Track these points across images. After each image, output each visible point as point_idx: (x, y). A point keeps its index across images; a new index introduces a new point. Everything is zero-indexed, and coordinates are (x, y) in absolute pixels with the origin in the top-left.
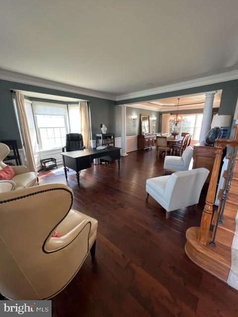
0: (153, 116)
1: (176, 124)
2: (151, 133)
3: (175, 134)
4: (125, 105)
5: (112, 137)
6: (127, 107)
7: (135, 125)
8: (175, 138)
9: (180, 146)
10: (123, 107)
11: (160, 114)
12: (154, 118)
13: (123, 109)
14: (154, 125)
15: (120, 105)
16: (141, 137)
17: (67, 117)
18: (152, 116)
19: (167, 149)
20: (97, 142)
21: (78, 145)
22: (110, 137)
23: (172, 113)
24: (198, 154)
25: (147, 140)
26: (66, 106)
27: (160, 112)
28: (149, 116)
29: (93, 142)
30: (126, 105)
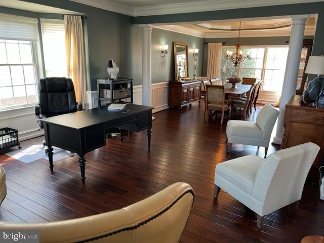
0: (194, 47)
1: (236, 64)
2: (191, 77)
3: (234, 81)
4: (150, 25)
5: (129, 86)
6: (153, 29)
7: (163, 63)
8: (234, 87)
9: (244, 102)
10: (146, 29)
11: (204, 43)
12: (194, 50)
13: (146, 33)
14: (196, 63)
15: (140, 26)
16: (174, 85)
17: (38, 43)
18: (191, 47)
19: (224, 107)
20: (101, 95)
21: (64, 100)
22: (125, 85)
23: (226, 42)
24: (293, 119)
25: (185, 91)
26: (35, 21)
27: (204, 39)
28: (187, 47)
29: (92, 94)
30: (152, 26)
